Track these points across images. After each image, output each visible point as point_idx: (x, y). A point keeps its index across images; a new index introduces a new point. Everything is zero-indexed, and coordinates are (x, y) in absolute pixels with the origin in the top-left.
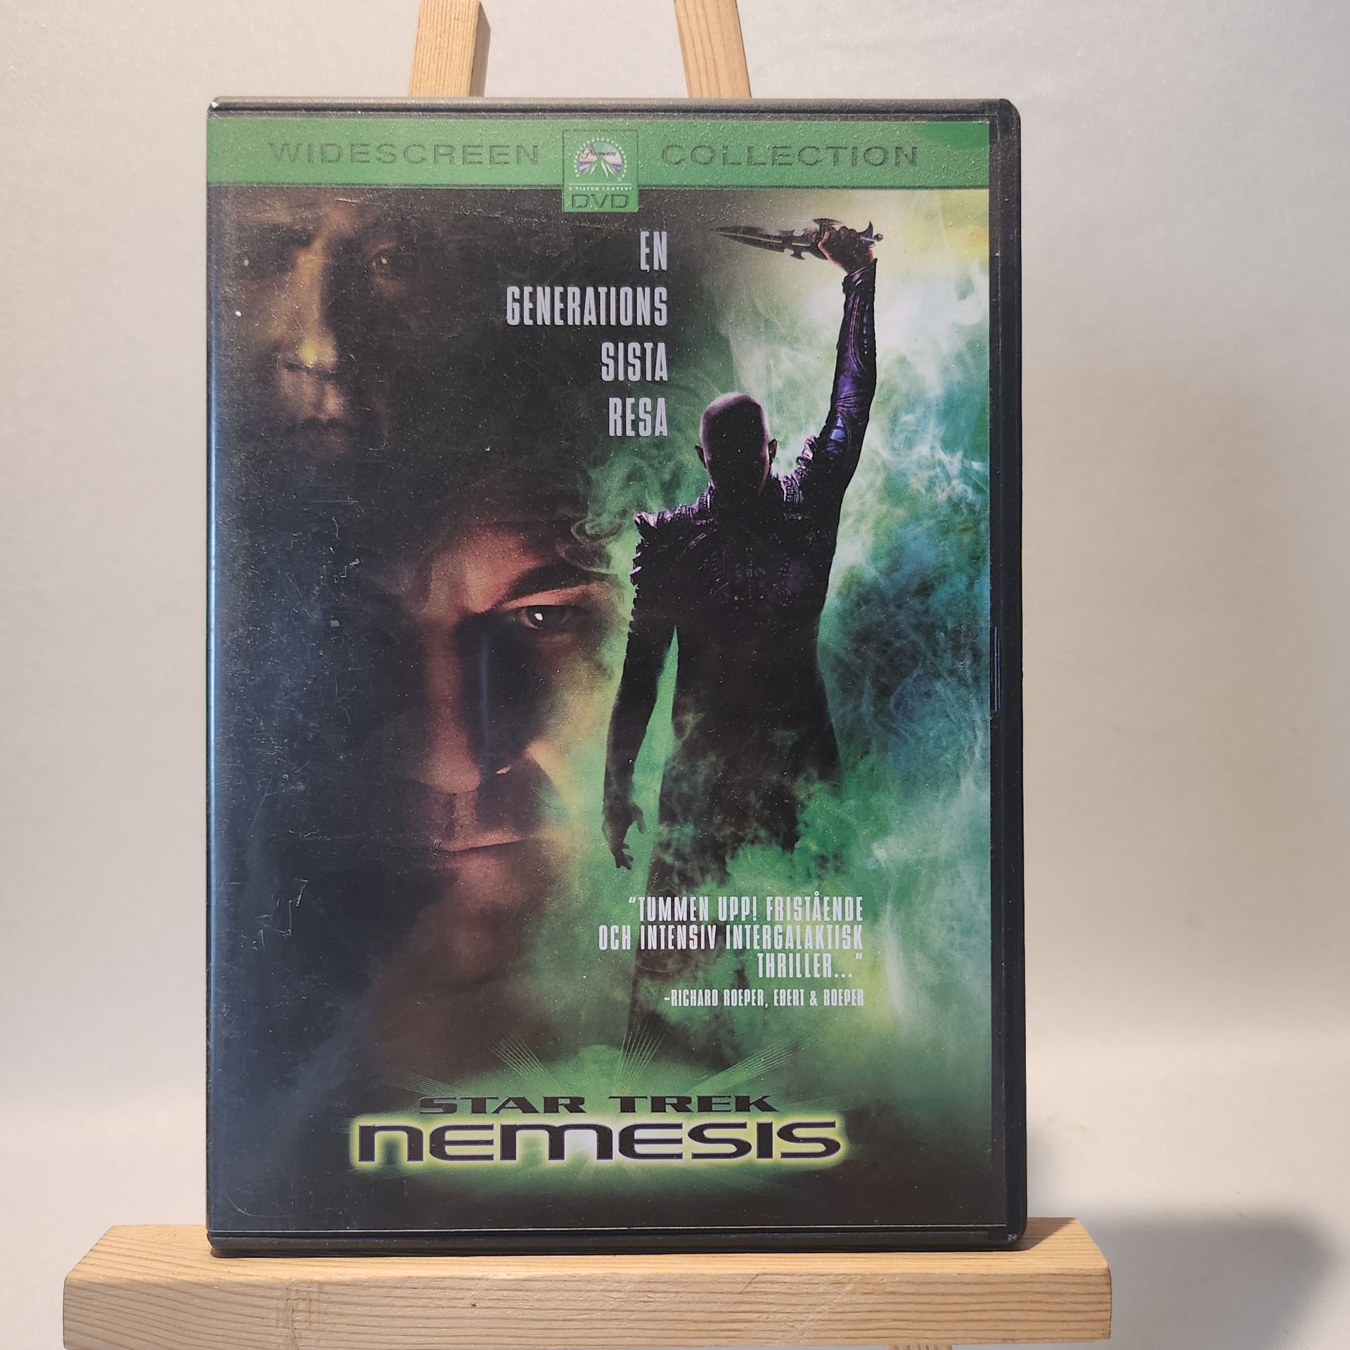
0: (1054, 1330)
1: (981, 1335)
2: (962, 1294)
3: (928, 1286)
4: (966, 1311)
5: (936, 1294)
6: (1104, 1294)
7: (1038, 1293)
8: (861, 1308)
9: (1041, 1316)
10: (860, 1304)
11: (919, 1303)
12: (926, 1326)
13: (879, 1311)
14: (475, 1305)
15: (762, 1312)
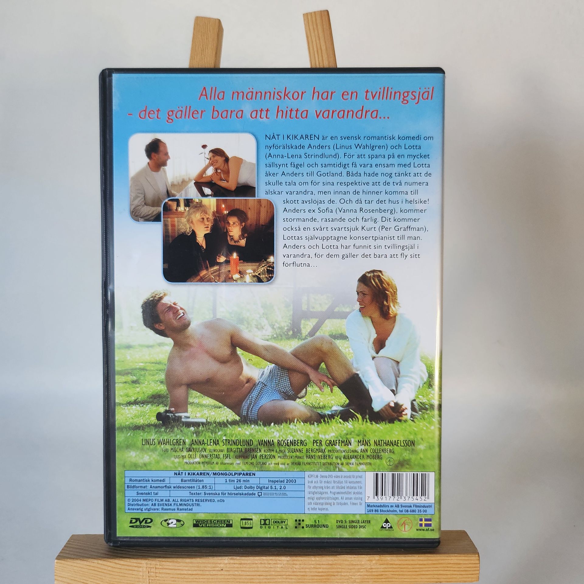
0: (456, 578)
1: (427, 580)
2: (420, 564)
3: (406, 561)
4: (422, 571)
5: (409, 564)
6: (477, 564)
7: (450, 564)
8: (379, 570)
9: (451, 572)
10: (378, 568)
11: (402, 568)
12: (405, 577)
13: (387, 571)
14: (222, 570)
15: (339, 572)
